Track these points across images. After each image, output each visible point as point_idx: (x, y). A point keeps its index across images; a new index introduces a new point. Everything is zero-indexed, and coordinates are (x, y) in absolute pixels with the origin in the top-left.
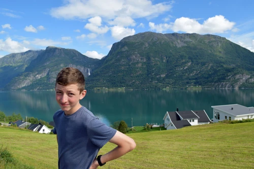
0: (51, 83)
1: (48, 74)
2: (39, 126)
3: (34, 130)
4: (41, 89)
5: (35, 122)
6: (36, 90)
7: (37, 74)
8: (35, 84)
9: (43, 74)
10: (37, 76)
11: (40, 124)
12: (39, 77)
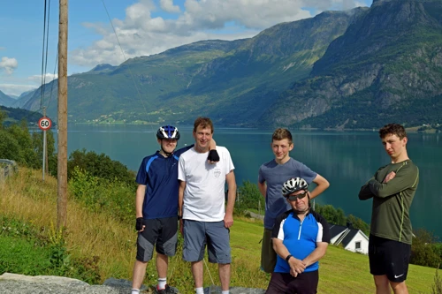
0: (383, 107)
1: (377, 81)
2: (347, 231)
3: (333, 241)
4: (356, 126)
5: (335, 220)
6: (340, 128)
7: (344, 82)
8: (339, 110)
9: (363, 81)
10: (346, 86)
11: (348, 225)
12: (350, 89)
